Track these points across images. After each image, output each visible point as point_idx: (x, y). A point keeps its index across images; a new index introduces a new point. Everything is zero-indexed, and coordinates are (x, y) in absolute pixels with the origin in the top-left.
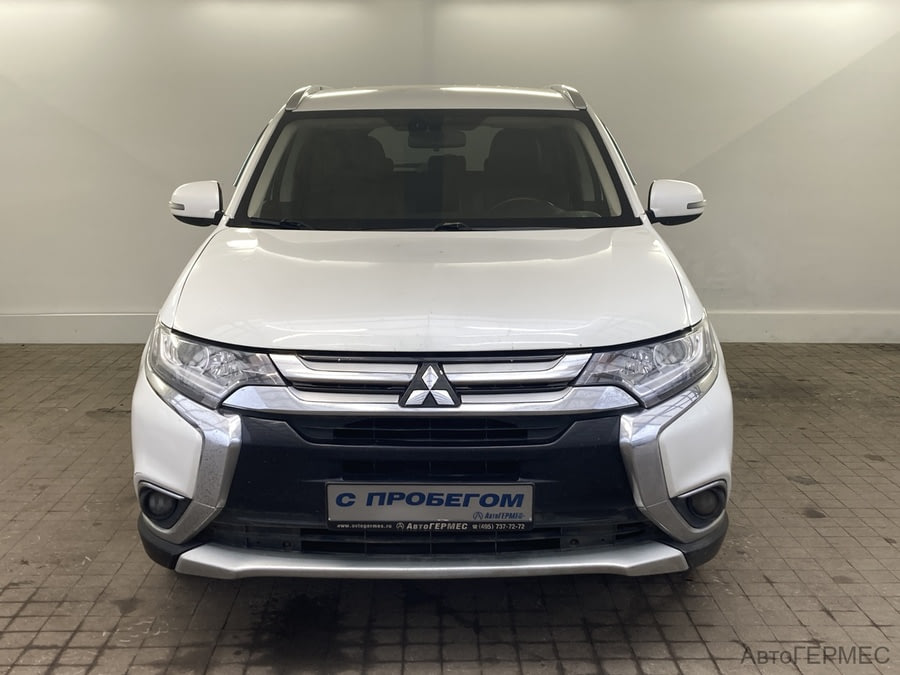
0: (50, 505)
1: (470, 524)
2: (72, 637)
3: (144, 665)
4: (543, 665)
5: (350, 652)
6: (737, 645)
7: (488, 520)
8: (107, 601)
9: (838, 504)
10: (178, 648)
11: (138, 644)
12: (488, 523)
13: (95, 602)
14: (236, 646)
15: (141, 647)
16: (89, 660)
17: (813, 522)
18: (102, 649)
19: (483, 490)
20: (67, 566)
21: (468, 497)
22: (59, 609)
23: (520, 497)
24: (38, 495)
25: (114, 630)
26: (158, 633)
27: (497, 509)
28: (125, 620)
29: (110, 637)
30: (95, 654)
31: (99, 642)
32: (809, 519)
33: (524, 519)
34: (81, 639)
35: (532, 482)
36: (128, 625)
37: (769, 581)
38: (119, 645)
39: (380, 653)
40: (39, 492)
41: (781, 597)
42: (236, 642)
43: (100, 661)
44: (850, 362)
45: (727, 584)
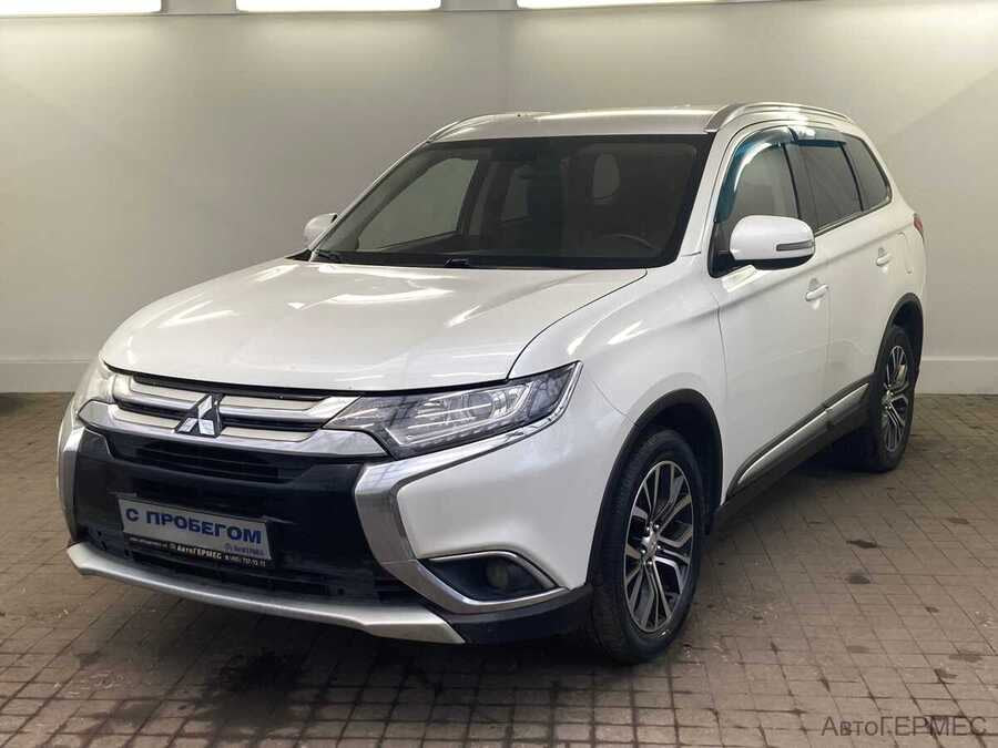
0: (45, 558)
1: (223, 555)
2: (23, 688)
3: (85, 717)
4: (493, 728)
5: (298, 710)
6: (709, 713)
7: (236, 553)
8: (70, 653)
9: (893, 570)
10: (124, 701)
11: (86, 696)
12: (236, 555)
13: (58, 655)
14: (185, 701)
15: (88, 699)
16: (32, 710)
17: (854, 588)
18: (47, 701)
19: (229, 522)
20: (42, 619)
21: (218, 526)
22: (21, 661)
23: (258, 534)
24: (39, 547)
25: (67, 682)
26: (110, 686)
27: (241, 543)
28: (82, 673)
29: (60, 689)
30: (41, 704)
31: (47, 694)
32: (849, 585)
33: (265, 557)
34: (33, 690)
35: (266, 518)
36: (82, 677)
37: (775, 649)
38: (67, 697)
39: (327, 712)
40: (40, 543)
41: (781, 666)
42: (186, 696)
43: (43, 712)
44: (980, 415)
45: (726, 651)
